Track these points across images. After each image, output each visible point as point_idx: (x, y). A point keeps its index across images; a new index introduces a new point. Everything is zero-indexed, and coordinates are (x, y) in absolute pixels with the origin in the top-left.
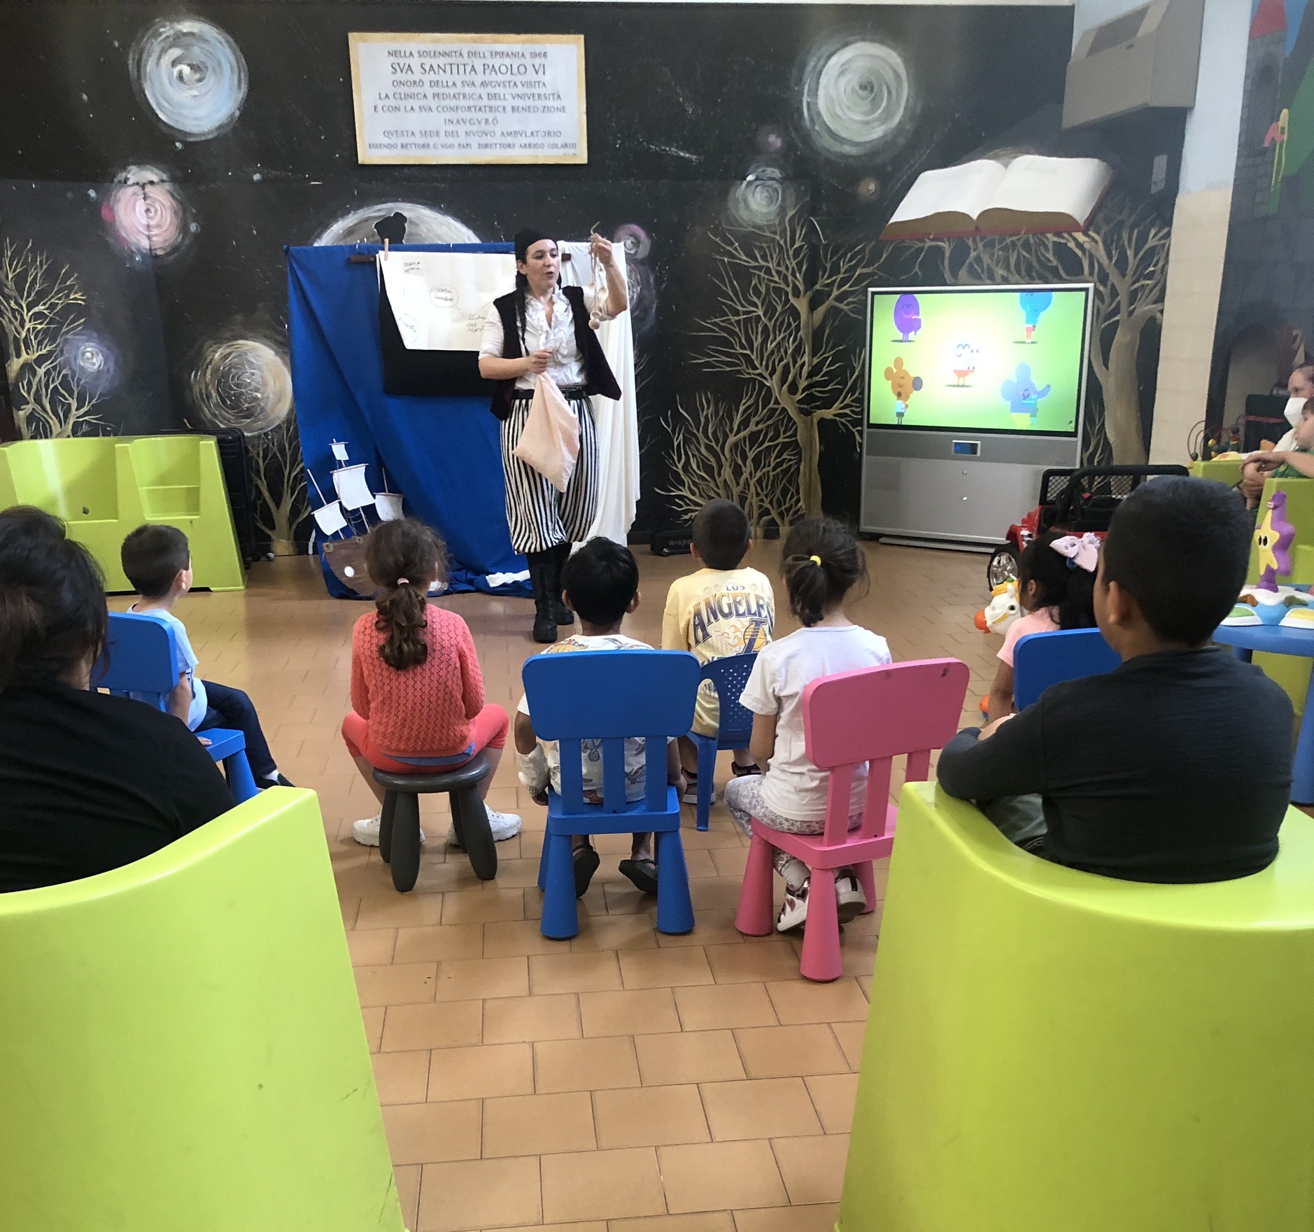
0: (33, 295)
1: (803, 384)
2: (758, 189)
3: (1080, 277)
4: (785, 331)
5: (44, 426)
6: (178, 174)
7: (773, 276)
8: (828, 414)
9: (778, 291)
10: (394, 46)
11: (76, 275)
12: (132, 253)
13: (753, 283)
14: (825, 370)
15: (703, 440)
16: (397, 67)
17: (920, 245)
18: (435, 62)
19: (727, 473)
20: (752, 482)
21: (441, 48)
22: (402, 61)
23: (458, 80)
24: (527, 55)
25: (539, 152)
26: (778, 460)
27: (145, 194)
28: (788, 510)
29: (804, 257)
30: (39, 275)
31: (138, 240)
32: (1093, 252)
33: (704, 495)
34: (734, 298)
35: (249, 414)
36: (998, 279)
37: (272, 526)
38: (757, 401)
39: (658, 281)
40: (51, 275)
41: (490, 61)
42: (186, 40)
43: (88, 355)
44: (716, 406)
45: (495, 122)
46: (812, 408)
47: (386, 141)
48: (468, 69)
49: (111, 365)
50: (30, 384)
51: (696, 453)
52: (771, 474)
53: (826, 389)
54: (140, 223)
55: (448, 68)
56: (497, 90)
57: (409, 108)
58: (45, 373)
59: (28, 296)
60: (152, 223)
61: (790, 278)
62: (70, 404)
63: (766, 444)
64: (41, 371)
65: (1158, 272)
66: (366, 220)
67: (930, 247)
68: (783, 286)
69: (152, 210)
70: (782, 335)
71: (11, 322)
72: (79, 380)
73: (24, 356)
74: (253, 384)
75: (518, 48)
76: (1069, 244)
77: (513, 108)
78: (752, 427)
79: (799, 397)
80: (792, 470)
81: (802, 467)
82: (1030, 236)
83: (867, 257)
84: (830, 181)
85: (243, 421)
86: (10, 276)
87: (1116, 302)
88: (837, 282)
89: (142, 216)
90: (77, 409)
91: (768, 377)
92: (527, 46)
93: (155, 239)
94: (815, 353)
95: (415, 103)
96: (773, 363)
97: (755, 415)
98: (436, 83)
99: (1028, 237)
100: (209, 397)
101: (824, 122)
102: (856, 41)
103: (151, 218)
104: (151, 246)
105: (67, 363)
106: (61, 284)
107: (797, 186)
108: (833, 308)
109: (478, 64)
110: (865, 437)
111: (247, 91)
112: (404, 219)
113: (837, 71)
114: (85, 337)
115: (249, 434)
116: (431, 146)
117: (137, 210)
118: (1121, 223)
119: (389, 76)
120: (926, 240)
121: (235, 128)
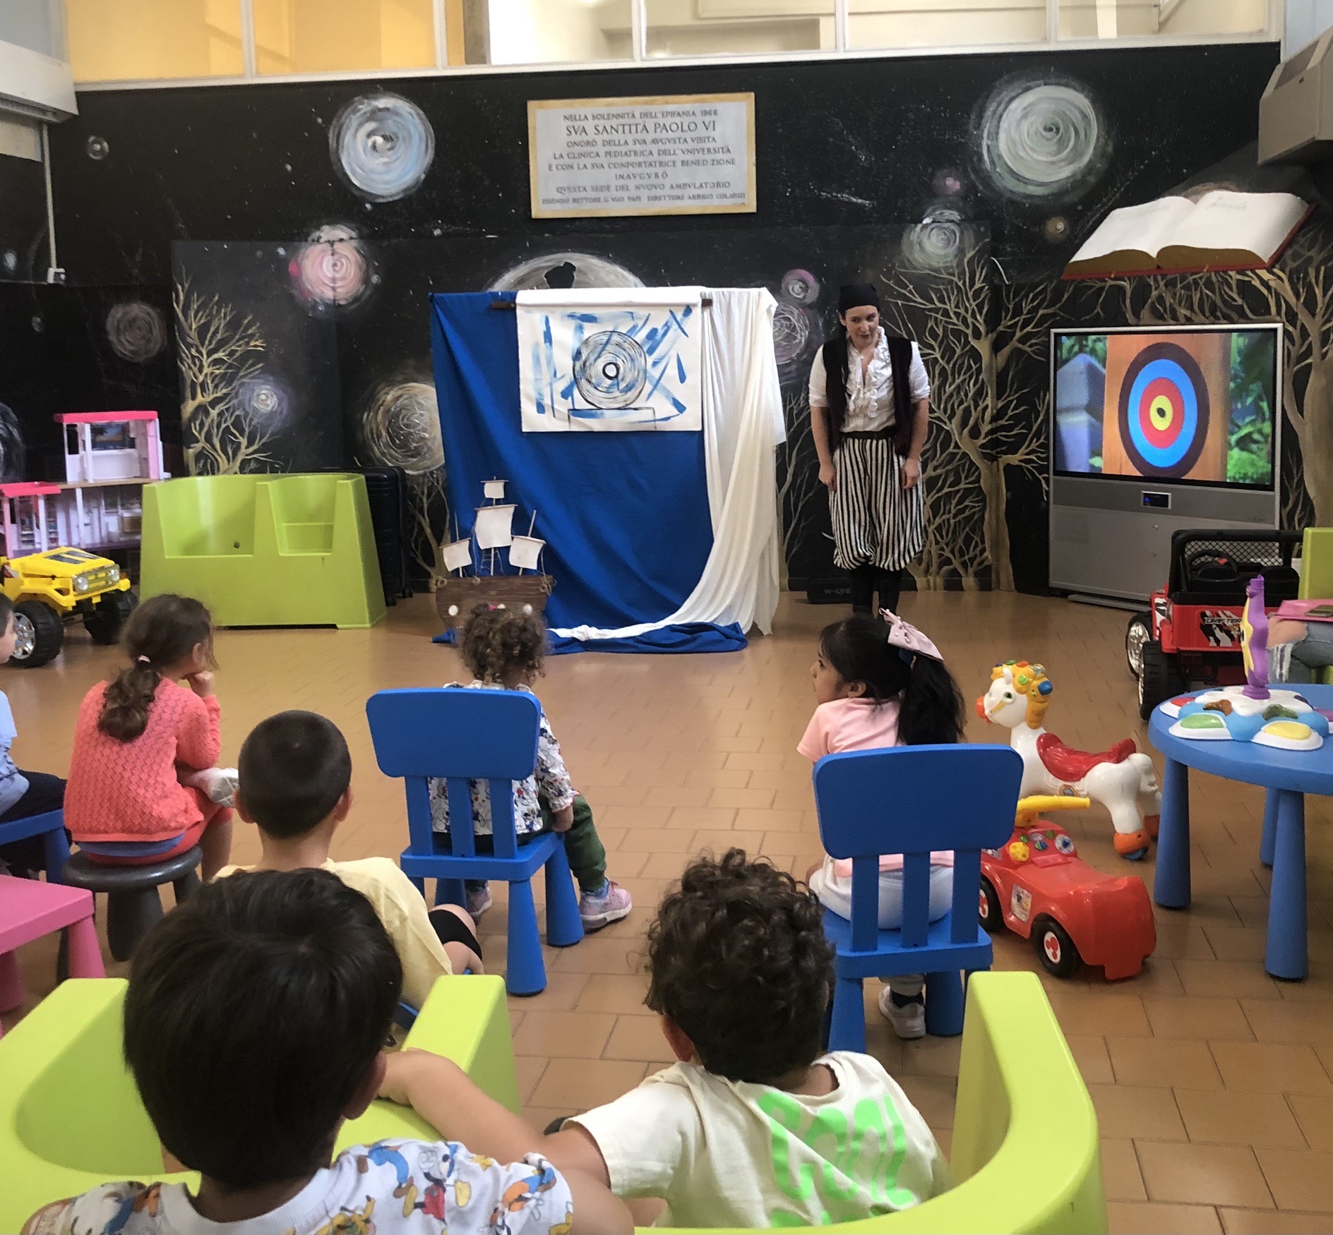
0: (214, 343)
1: (986, 428)
2: (933, 232)
3: (1268, 317)
4: (965, 374)
5: (212, 464)
6: (366, 231)
7: (951, 318)
8: (1014, 459)
9: (958, 334)
10: (568, 112)
11: (258, 324)
12: (315, 304)
13: (929, 326)
14: (1010, 413)
16: (572, 130)
17: (1102, 284)
18: (608, 124)
21: (614, 111)
22: (576, 124)
23: (630, 138)
24: (698, 113)
25: (706, 202)
26: (960, 507)
27: (333, 250)
28: (972, 560)
29: (983, 299)
30: (222, 325)
31: (323, 292)
32: (1279, 290)
35: (416, 453)
36: (1182, 320)
38: (934, 446)
39: (827, 325)
40: (234, 325)
41: (661, 121)
42: (380, 114)
43: (263, 397)
45: (665, 175)
46: (997, 453)
47: (559, 196)
48: (640, 128)
49: (285, 405)
50: (202, 425)
52: (952, 521)
53: (1012, 433)
54: (326, 276)
56: (668, 146)
57: (581, 166)
58: (219, 414)
59: (210, 343)
60: (338, 276)
61: (970, 320)
62: (240, 443)
63: (946, 490)
64: (214, 413)
66: (537, 269)
67: (1111, 286)
68: (962, 328)
69: (339, 264)
70: (962, 378)
71: (190, 368)
72: (251, 420)
73: (200, 399)
74: (422, 425)
75: (689, 107)
76: (1253, 282)
77: (683, 162)
78: (930, 473)
79: (981, 441)
80: (976, 517)
81: (987, 516)
82: (1213, 274)
83: (1048, 297)
84: (1014, 221)
85: (410, 459)
86: (194, 326)
87: (1307, 342)
88: (1020, 323)
89: (329, 271)
90: (247, 447)
91: (946, 420)
92: (697, 105)
93: (339, 290)
94: (999, 397)
95: (588, 161)
96: (953, 404)
97: (933, 460)
98: (609, 143)
99: (1211, 275)
100: (379, 437)
101: (1006, 163)
102: (1039, 86)
103: (337, 272)
104: (335, 296)
105: (241, 404)
106: (242, 332)
107: (974, 227)
108: (1017, 349)
109: (650, 124)
110: (1050, 485)
111: (433, 156)
112: (573, 268)
113: (1018, 114)
114: (261, 381)
115: (415, 473)
116: (602, 200)
117: (324, 265)
118: (1310, 259)
119: (564, 137)
120: (1107, 279)
121: (419, 189)
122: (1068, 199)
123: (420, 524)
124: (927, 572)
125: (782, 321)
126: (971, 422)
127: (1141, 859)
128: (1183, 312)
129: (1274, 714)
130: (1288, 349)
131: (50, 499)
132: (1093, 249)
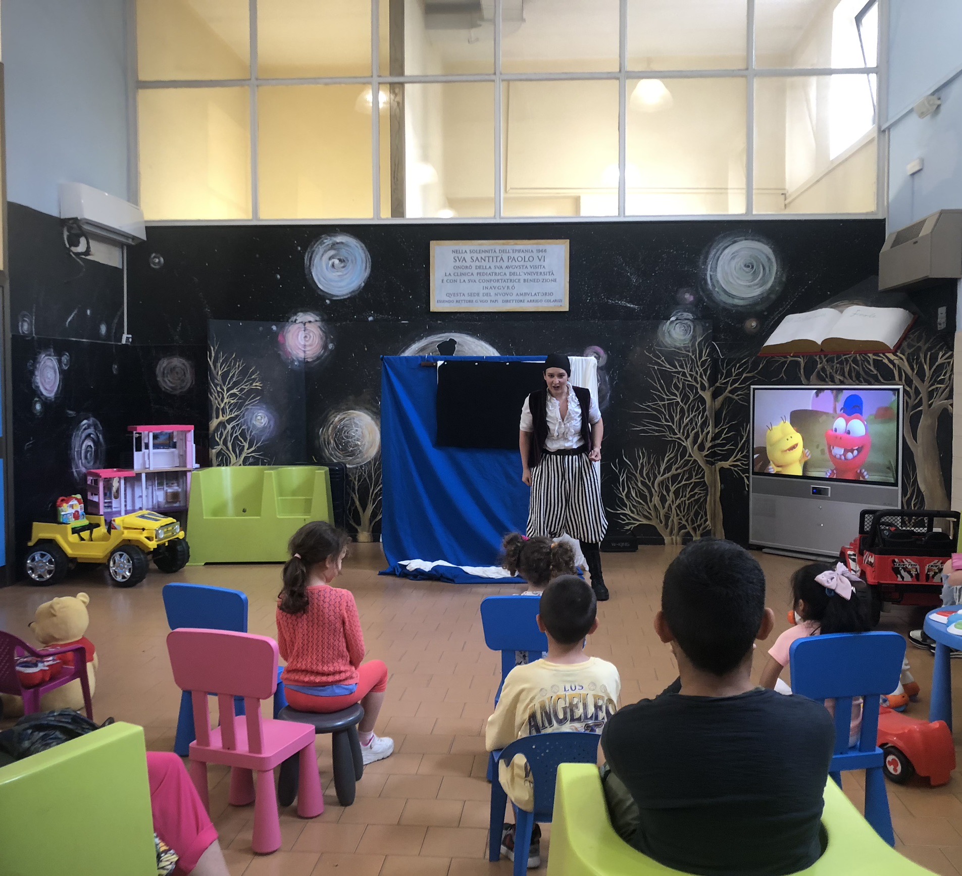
0: (231, 383)
1: (708, 445)
2: (678, 325)
3: (894, 382)
4: (695, 412)
5: (226, 459)
6: (326, 317)
7: (687, 378)
8: (726, 464)
9: (691, 387)
10: (456, 248)
11: (258, 373)
12: (293, 361)
13: (674, 382)
14: (723, 436)
15: (639, 478)
16: (457, 259)
17: (785, 359)
19: (656, 500)
20: (673, 507)
21: (484, 248)
23: (493, 265)
24: (535, 251)
25: (538, 304)
26: (692, 493)
27: (305, 328)
28: (699, 526)
29: (708, 366)
30: (237, 372)
31: (297, 353)
32: (900, 366)
33: (640, 514)
35: (352, 454)
36: (837, 382)
37: (359, 524)
38: (676, 455)
39: (612, 379)
40: (244, 372)
41: (512, 255)
42: (337, 246)
43: (259, 418)
44: (649, 459)
45: (513, 288)
46: (715, 460)
47: (447, 299)
48: (499, 259)
49: (272, 423)
50: (221, 434)
51: (635, 486)
52: (687, 502)
53: (724, 449)
54: (300, 343)
55: (487, 259)
56: (516, 270)
57: (462, 281)
58: (232, 428)
59: (229, 384)
60: (307, 344)
61: (699, 379)
62: (244, 446)
63: (683, 483)
64: (229, 427)
65: (947, 379)
66: (432, 343)
67: (791, 361)
68: (694, 384)
69: (308, 337)
70: (694, 414)
71: (216, 399)
72: (251, 432)
73: (221, 418)
74: (357, 436)
76: (884, 360)
77: (524, 280)
78: (673, 471)
79: (705, 453)
80: (702, 500)
81: (708, 499)
82: (858, 355)
83: (750, 366)
84: (726, 320)
85: (349, 458)
86: (220, 373)
87: (919, 398)
88: (730, 382)
89: (302, 340)
90: (248, 449)
91: (684, 440)
92: (535, 246)
93: (308, 352)
94: (716, 427)
95: (466, 278)
96: (688, 431)
97: (674, 465)
98: (480, 267)
99: (856, 356)
100: (329, 443)
101: (721, 286)
102: (742, 240)
103: (307, 341)
104: (305, 356)
105: (246, 421)
106: (248, 377)
107: (703, 324)
108: (729, 397)
109: (505, 256)
110: (751, 481)
111: (369, 272)
112: (455, 342)
113: (729, 257)
114: (258, 407)
115: (351, 466)
116: (474, 301)
117: (299, 337)
118: (919, 348)
119: (452, 264)
120: (788, 356)
121: (360, 292)
122: (758, 308)
123: (352, 498)
124: (671, 533)
126: (699, 441)
128: (838, 377)
130: (906, 401)
132: (776, 338)
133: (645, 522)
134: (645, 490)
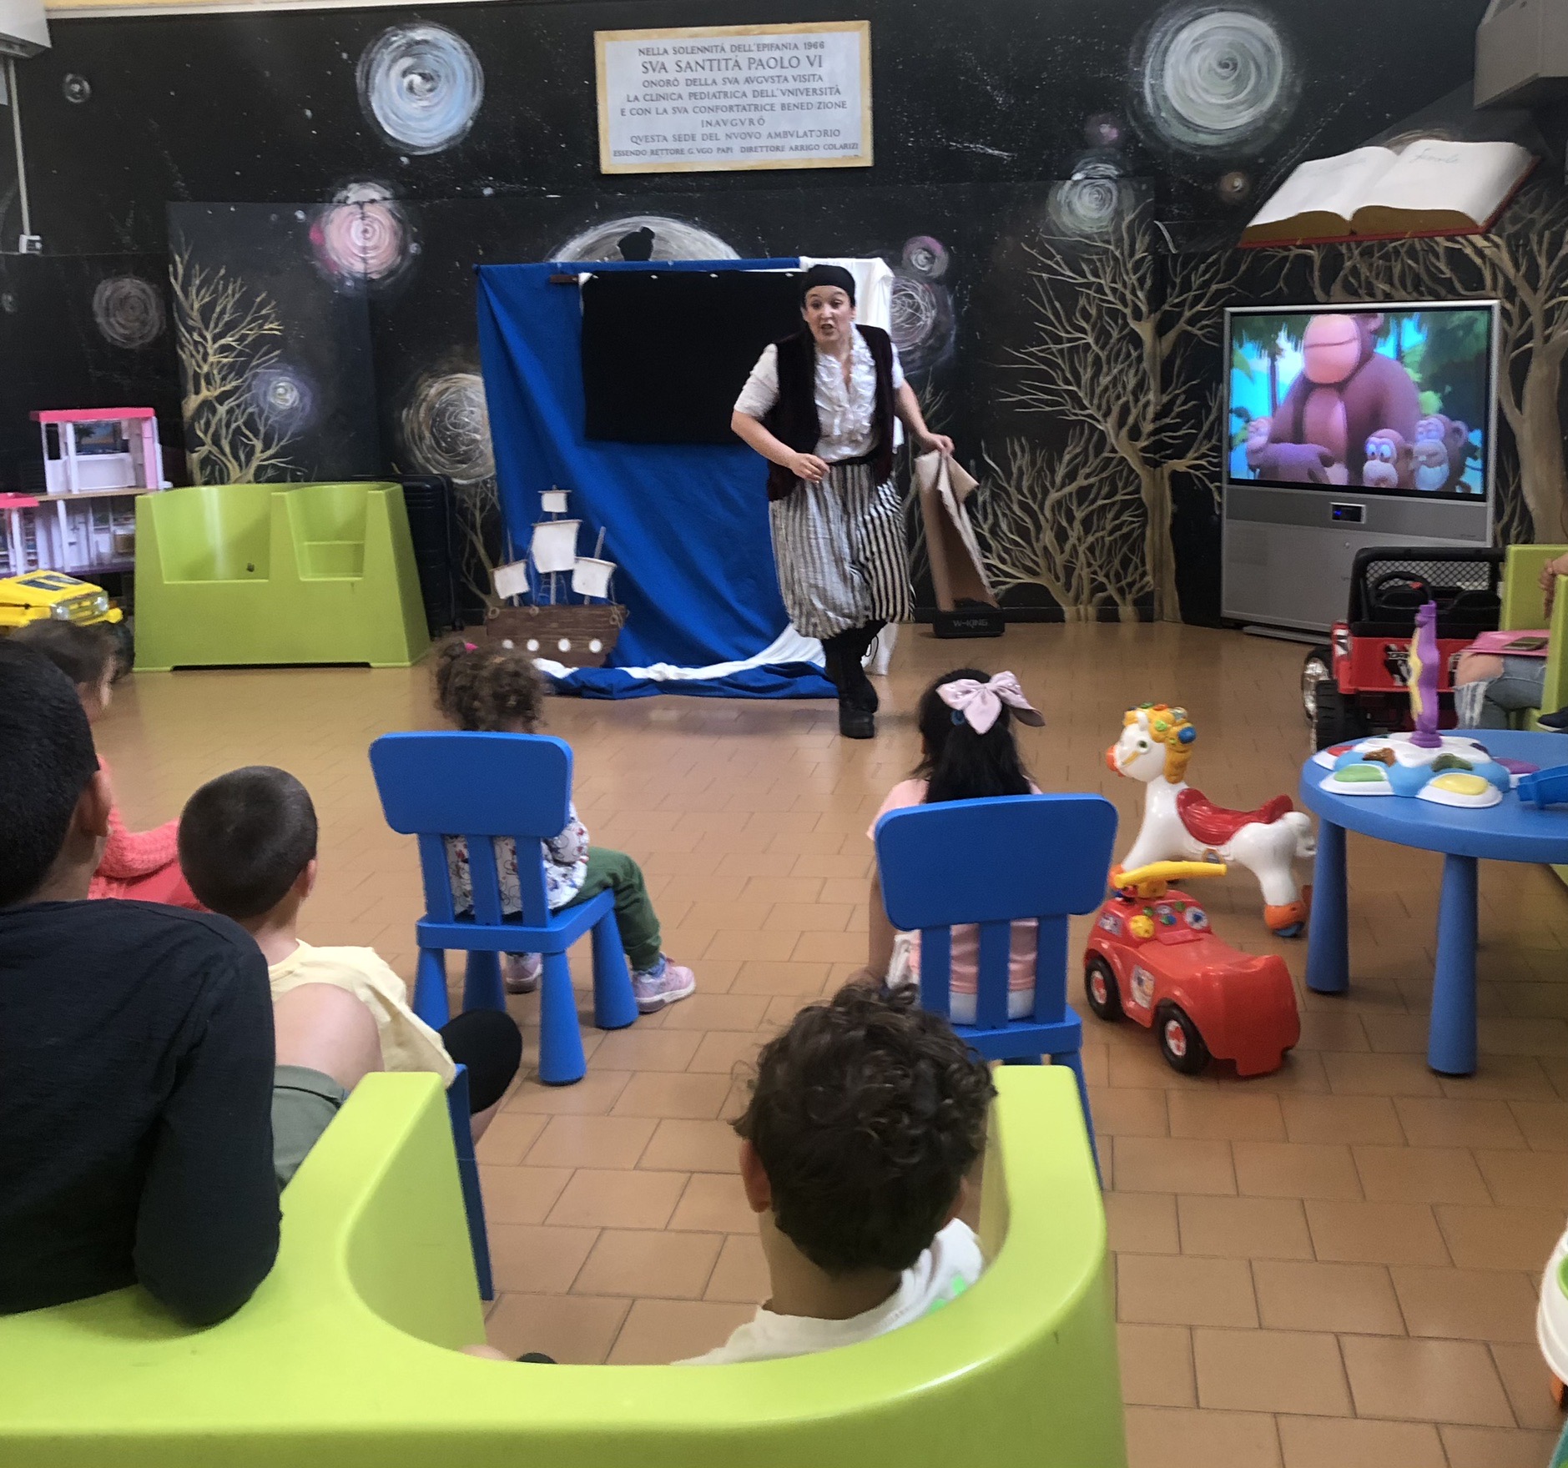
0: (220, 325)
1: (1148, 427)
2: (1085, 191)
4: (1122, 363)
5: (221, 471)
6: (402, 190)
7: (1107, 295)
8: (1180, 465)
9: (1114, 314)
10: (645, 44)
11: (273, 303)
12: (342, 279)
13: (1080, 303)
14: (1177, 410)
15: (1016, 496)
16: (648, 66)
17: (1286, 253)
19: (1048, 537)
20: (1081, 549)
21: (700, 42)
23: (719, 76)
24: (801, 46)
25: (813, 154)
26: (1117, 522)
27: (363, 214)
28: (1131, 585)
29: (1146, 271)
30: (231, 303)
31: (352, 265)
32: (1494, 260)
33: (1018, 564)
34: (1057, 324)
35: (466, 459)
36: (1380, 296)
38: (1086, 449)
39: (958, 303)
40: (244, 305)
41: (755, 55)
42: (417, 48)
43: (281, 390)
44: (1033, 454)
45: (761, 122)
46: (1162, 457)
47: (634, 147)
48: (731, 63)
49: (308, 400)
50: (208, 424)
51: (1007, 512)
52: (1107, 539)
53: (1178, 434)
54: (354, 245)
56: (765, 86)
57: (661, 111)
58: (228, 412)
59: (216, 326)
60: (369, 244)
61: (1129, 296)
62: (253, 446)
63: (1100, 502)
64: (222, 410)
66: (609, 236)
67: (1297, 256)
68: (1120, 307)
69: (370, 229)
70: (1120, 367)
71: (192, 356)
72: (267, 419)
73: (205, 393)
74: (473, 423)
75: (788, 38)
76: (1464, 250)
77: (783, 106)
78: (1081, 482)
79: (1143, 443)
80: (1135, 535)
81: (1148, 533)
82: (1416, 240)
83: (1222, 269)
84: (1183, 177)
85: (459, 465)
86: (196, 306)
87: (1527, 323)
88: (1189, 300)
89: (358, 238)
90: (262, 452)
91: (1101, 418)
92: (801, 36)
93: (371, 261)
94: (1163, 389)
95: (669, 104)
96: (1108, 402)
97: (1083, 467)
98: (694, 82)
99: (1414, 243)
100: (421, 438)
101: (1173, 106)
102: (1212, 12)
103: (368, 239)
104: (366, 269)
105: (255, 398)
106: (254, 312)
107: (1136, 185)
108: (1185, 332)
109: (742, 58)
110: (1223, 497)
111: (481, 98)
112: (651, 234)
113: (1188, 47)
114: (278, 371)
115: (465, 482)
116: (685, 151)
117: (353, 231)
118: (1531, 224)
119: (639, 75)
120: (1291, 247)
121: (466, 139)
122: (1247, 150)
123: (472, 544)
124: (1077, 600)
125: (904, 298)
127: (1295, 936)
128: (1380, 286)
129: (1445, 765)
130: (1505, 330)
131: (27, 515)
132: (1275, 211)
133: (1027, 579)
134: (1027, 520)
